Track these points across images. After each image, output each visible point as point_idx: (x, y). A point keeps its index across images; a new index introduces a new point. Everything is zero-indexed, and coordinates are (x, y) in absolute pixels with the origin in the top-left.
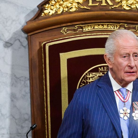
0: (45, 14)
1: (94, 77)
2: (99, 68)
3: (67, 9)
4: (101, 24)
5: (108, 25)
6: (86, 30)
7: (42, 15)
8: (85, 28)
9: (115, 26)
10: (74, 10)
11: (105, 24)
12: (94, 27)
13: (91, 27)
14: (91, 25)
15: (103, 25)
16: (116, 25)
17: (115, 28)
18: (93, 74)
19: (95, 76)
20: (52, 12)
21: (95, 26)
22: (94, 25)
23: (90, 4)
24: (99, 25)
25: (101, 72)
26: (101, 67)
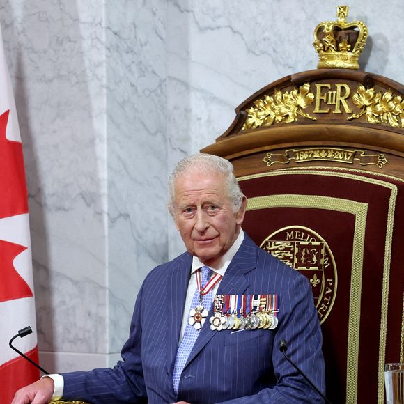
0: (247, 126)
1: (277, 249)
2: (288, 233)
3: (280, 118)
4: (325, 150)
5: (335, 151)
6: (299, 159)
7: (243, 129)
8: (299, 156)
9: (346, 153)
10: (291, 120)
11: (331, 150)
12: (313, 154)
13: (309, 155)
14: (308, 151)
15: (326, 151)
16: (348, 152)
17: (346, 158)
18: (277, 244)
19: (280, 249)
20: (258, 123)
21: (315, 153)
22: (314, 150)
23: (317, 110)
24: (321, 151)
25: (290, 240)
26: (289, 231)
